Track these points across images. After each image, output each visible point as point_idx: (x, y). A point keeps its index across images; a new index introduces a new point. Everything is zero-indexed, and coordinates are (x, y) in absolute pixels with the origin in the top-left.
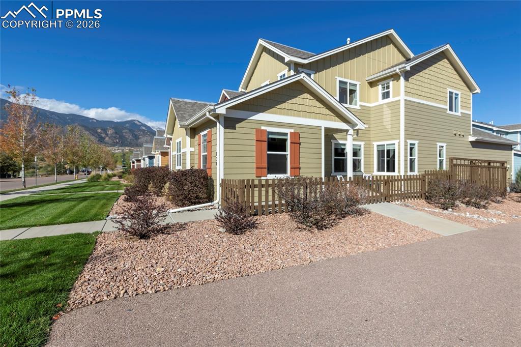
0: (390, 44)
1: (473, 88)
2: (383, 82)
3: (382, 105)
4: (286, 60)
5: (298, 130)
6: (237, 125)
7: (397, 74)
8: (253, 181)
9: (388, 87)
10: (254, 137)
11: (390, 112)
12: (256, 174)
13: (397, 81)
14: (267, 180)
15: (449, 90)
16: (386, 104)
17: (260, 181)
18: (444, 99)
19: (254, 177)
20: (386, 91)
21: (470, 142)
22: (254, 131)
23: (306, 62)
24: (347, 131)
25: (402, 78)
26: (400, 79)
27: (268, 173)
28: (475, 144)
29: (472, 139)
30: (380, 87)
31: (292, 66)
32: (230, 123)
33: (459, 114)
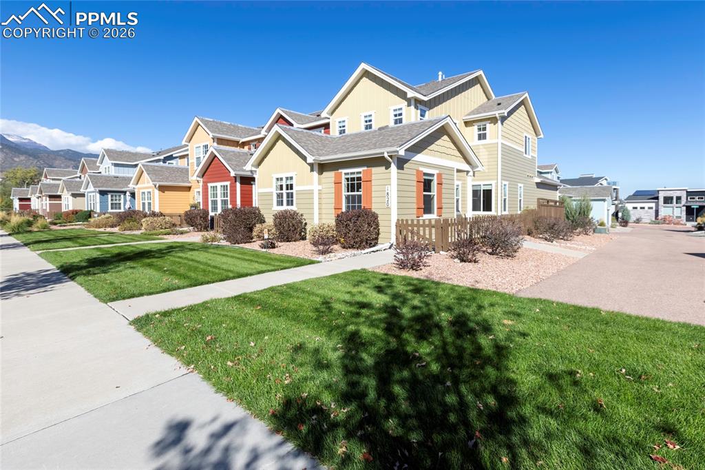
0: (476, 84)
1: (537, 132)
2: (479, 124)
3: (478, 145)
4: (408, 96)
5: (442, 171)
6: (405, 166)
7: (496, 118)
8: (412, 221)
9: (484, 129)
10: (415, 178)
11: (487, 153)
12: (417, 214)
13: (495, 124)
14: (424, 220)
15: (525, 134)
16: (482, 145)
17: (418, 221)
18: (521, 142)
19: (414, 217)
20: (482, 132)
21: (536, 183)
22: (415, 172)
23: (426, 99)
24: (468, 172)
25: (499, 122)
26: (497, 122)
27: (424, 213)
28: (540, 185)
29: (538, 180)
30: (475, 128)
31: (413, 102)
32: (401, 163)
33: (530, 157)
